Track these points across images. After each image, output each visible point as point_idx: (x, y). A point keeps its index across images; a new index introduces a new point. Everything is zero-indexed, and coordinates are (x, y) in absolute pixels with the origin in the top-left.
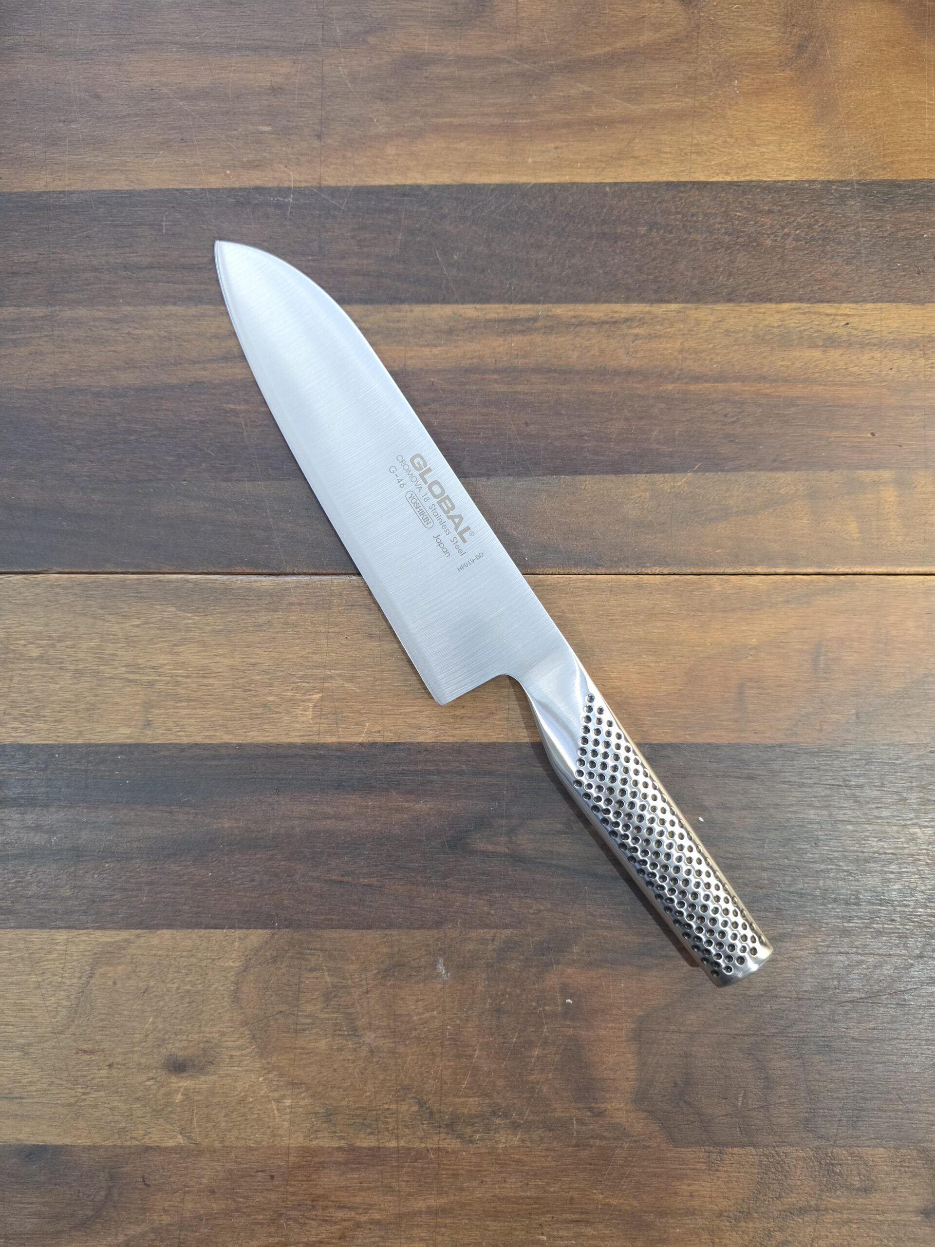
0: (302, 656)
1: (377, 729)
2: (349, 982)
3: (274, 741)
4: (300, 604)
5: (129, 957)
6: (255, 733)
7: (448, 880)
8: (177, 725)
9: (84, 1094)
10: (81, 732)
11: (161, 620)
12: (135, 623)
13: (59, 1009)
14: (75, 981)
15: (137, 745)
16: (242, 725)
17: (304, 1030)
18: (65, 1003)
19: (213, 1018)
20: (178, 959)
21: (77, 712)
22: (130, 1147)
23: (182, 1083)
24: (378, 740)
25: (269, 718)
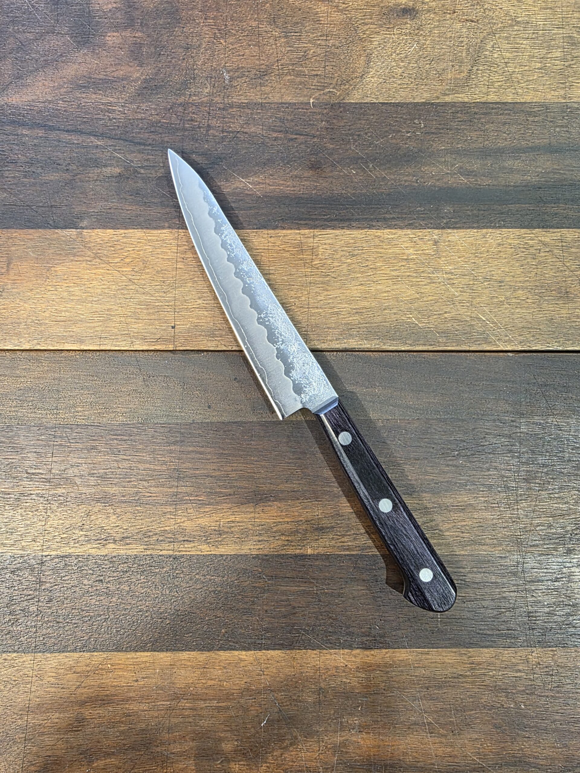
0: (327, 291)
1: (273, 239)
2: (291, 67)
3: (345, 231)
4: (329, 328)
5: (444, 84)
6: (360, 236)
7: (222, 135)
8: (415, 242)
10: (484, 238)
11: (429, 317)
12: (448, 314)
13: (491, 49)
14: (481, 68)
15: (443, 228)
16: (369, 243)
17: (321, 36)
18: (488, 53)
19: (385, 44)
20: (410, 82)
21: (488, 251)
24: (271, 232)
25: (351, 247)
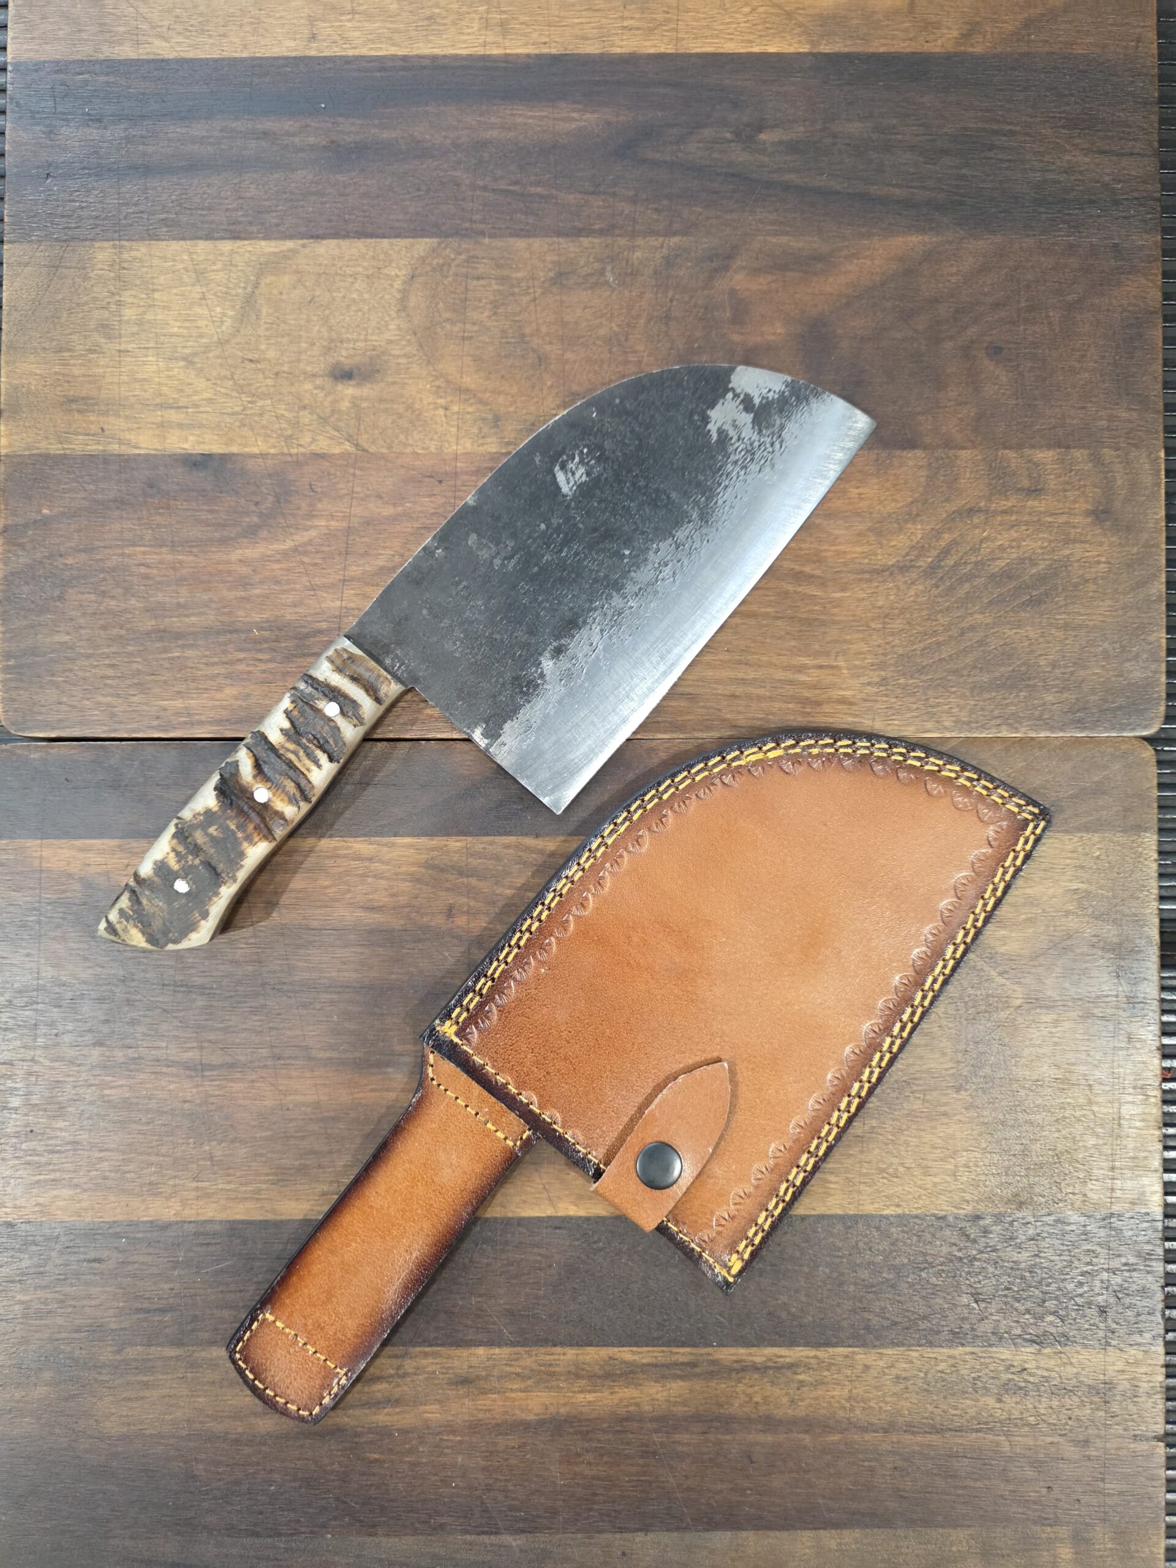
5: (295, 267)
8: (343, 38)
9: (249, 402)
10: (245, 46)
13: (225, 319)
14: (240, 291)
15: (302, 58)
18: (231, 313)
19: (379, 326)
22: (297, 455)
23: (349, 390)
24: (545, 50)
25: (433, 30)
